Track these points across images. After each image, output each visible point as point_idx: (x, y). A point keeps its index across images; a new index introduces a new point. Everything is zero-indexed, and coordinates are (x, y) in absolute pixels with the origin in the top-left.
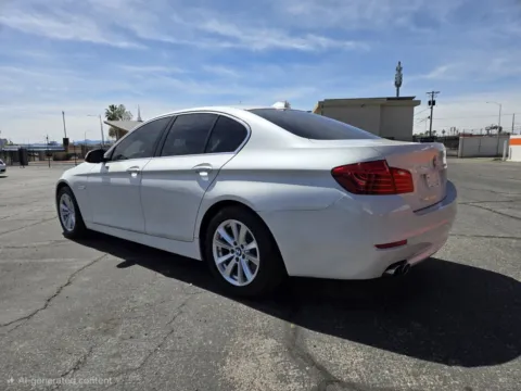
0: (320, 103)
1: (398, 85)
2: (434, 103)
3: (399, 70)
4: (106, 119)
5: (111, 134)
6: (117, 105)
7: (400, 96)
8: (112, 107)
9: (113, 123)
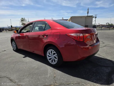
0: (71, 17)
1: (88, 13)
2: (96, 17)
3: (88, 9)
4: (21, 21)
5: (22, 25)
6: (23, 18)
7: (88, 15)
8: (22, 18)
9: (22, 22)
